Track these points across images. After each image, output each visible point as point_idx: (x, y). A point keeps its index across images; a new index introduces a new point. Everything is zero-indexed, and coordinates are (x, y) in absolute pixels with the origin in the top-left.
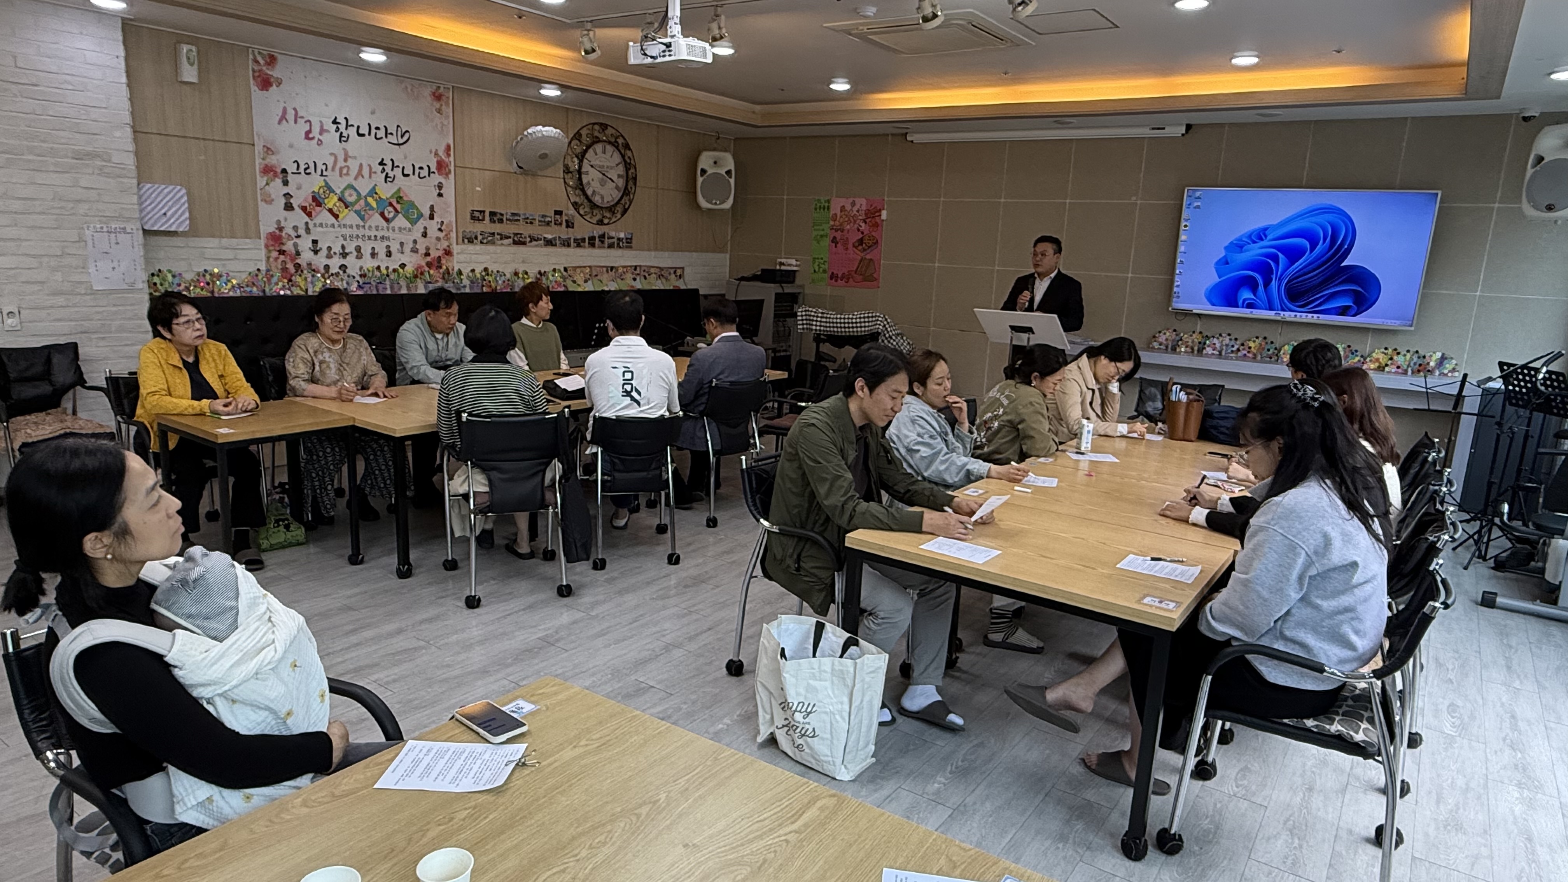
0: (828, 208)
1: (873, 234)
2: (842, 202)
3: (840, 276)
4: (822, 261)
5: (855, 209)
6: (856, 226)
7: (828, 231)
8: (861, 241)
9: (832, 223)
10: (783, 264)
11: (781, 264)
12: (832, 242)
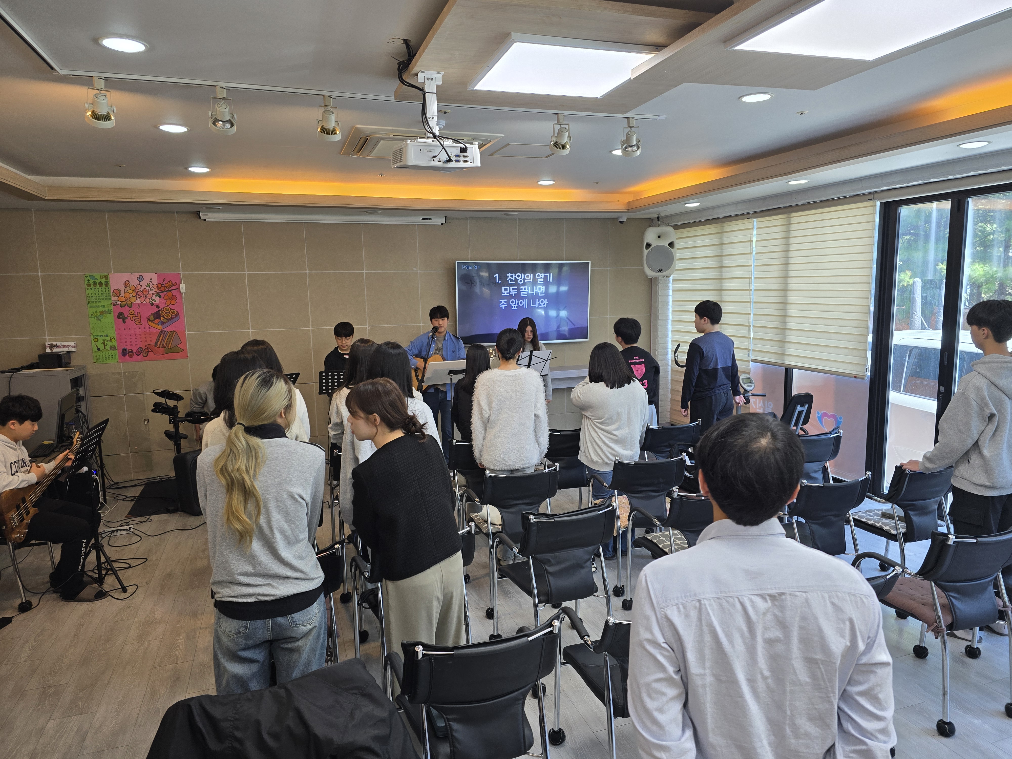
0: (107, 284)
1: (171, 306)
2: (125, 277)
3: (134, 351)
4: (108, 339)
5: (144, 284)
6: (148, 301)
7: (111, 307)
8: (157, 315)
9: (114, 299)
10: (56, 346)
11: (52, 346)
12: (119, 317)
